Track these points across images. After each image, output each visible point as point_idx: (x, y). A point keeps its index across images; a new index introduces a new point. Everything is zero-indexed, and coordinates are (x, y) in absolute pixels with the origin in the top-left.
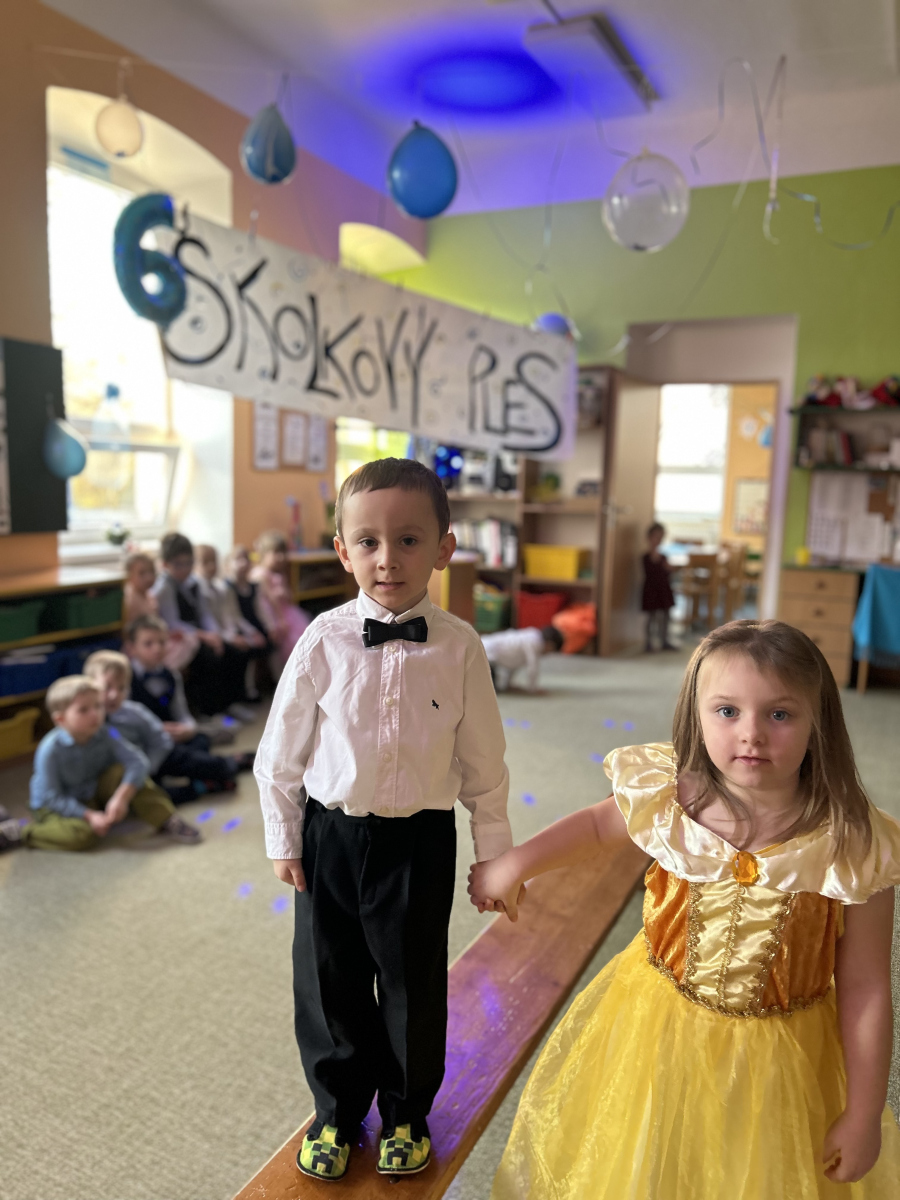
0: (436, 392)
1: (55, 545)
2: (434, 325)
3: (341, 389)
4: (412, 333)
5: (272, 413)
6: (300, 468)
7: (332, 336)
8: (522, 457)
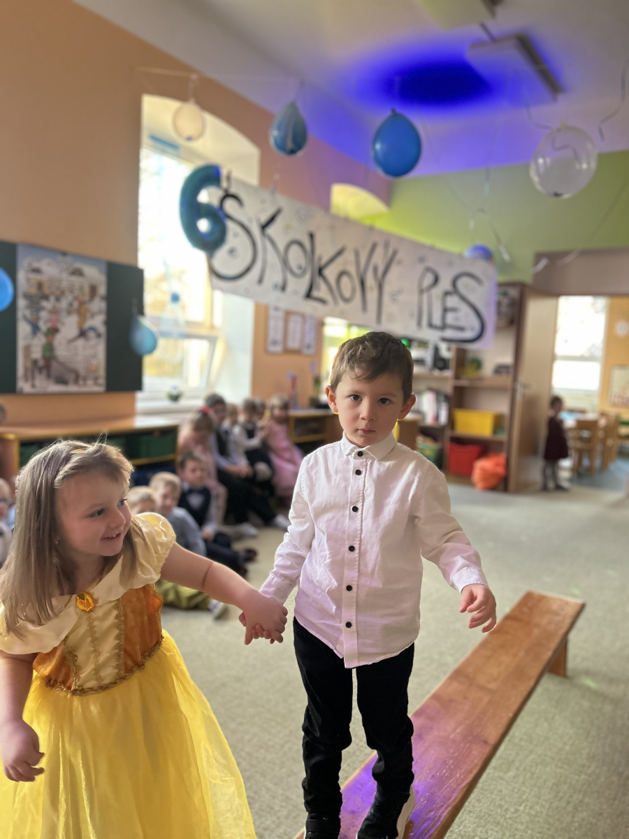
0: (394, 300)
1: (133, 400)
2: (395, 253)
3: (328, 297)
4: (379, 259)
5: (280, 314)
6: (297, 352)
7: (324, 261)
8: (454, 346)
